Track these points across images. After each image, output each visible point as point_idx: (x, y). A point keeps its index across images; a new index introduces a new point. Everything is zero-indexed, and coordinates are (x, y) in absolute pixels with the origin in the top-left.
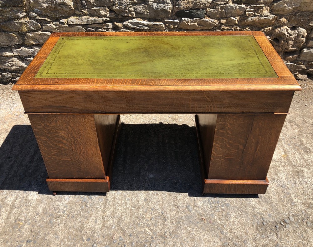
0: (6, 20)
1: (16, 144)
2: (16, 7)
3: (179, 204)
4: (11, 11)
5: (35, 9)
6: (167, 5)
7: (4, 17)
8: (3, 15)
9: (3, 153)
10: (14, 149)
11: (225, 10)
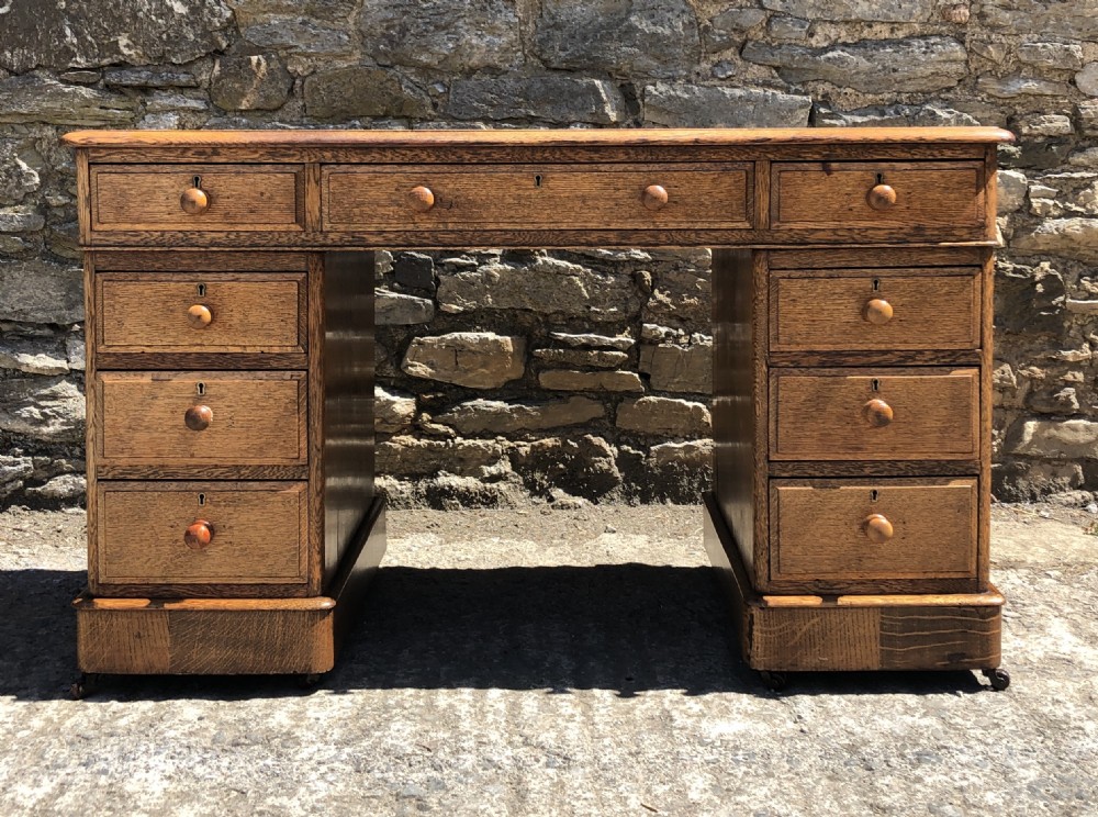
3: (886, 801)
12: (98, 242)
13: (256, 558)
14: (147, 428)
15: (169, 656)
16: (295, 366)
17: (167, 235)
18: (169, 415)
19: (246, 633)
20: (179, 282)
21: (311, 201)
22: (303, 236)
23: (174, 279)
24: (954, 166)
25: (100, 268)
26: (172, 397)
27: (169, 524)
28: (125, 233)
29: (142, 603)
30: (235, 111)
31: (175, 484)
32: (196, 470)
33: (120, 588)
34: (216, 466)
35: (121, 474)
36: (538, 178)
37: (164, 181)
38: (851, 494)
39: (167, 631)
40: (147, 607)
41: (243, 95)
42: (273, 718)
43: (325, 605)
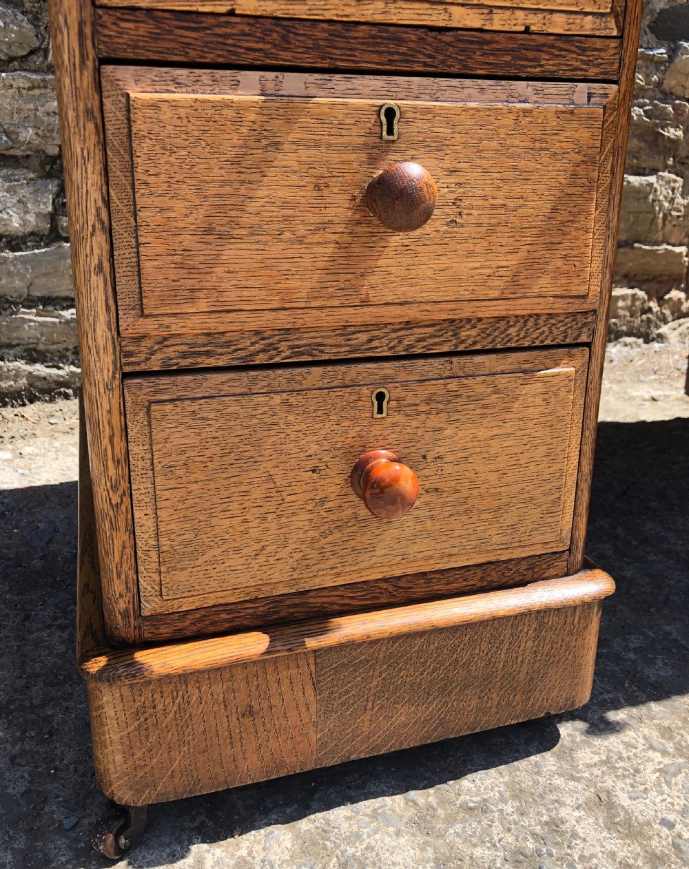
13: (484, 516)
14: (254, 230)
15: (314, 737)
16: (592, 72)
18: (310, 193)
19: (467, 665)
26: (317, 145)
27: (310, 464)
29: (254, 644)
31: (317, 371)
32: (363, 337)
33: (191, 617)
34: (408, 325)
35: (184, 355)
39: (310, 691)
40: (267, 652)
42: (575, 835)
43: (596, 585)
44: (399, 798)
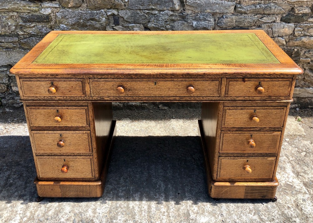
0: (28, 37)
1: (31, 179)
2: (40, 22)
4: (34, 26)
5: (61, 25)
6: (208, 23)
7: (25, 33)
8: (25, 31)
9: (16, 189)
10: (28, 185)
11: (272, 29)
12: (25, 99)
13: (81, 173)
14: (47, 145)
15: (61, 194)
16: (86, 130)
17: (46, 97)
19: (80, 189)
20: (51, 109)
21: (87, 88)
22: (86, 98)
23: (49, 108)
24: (283, 80)
25: (27, 105)
26: (53, 138)
27: (57, 166)
28: (33, 97)
29: (52, 183)
30: (67, 7)
31: (57, 157)
32: (62, 153)
33: (46, 179)
34: (68, 152)
35: (42, 154)
36: (155, 83)
37: (43, 83)
38: (241, 161)
39: (59, 189)
40: (54, 184)
41: (69, 3)
42: (88, 212)
43: (100, 183)
44: (73, 203)
